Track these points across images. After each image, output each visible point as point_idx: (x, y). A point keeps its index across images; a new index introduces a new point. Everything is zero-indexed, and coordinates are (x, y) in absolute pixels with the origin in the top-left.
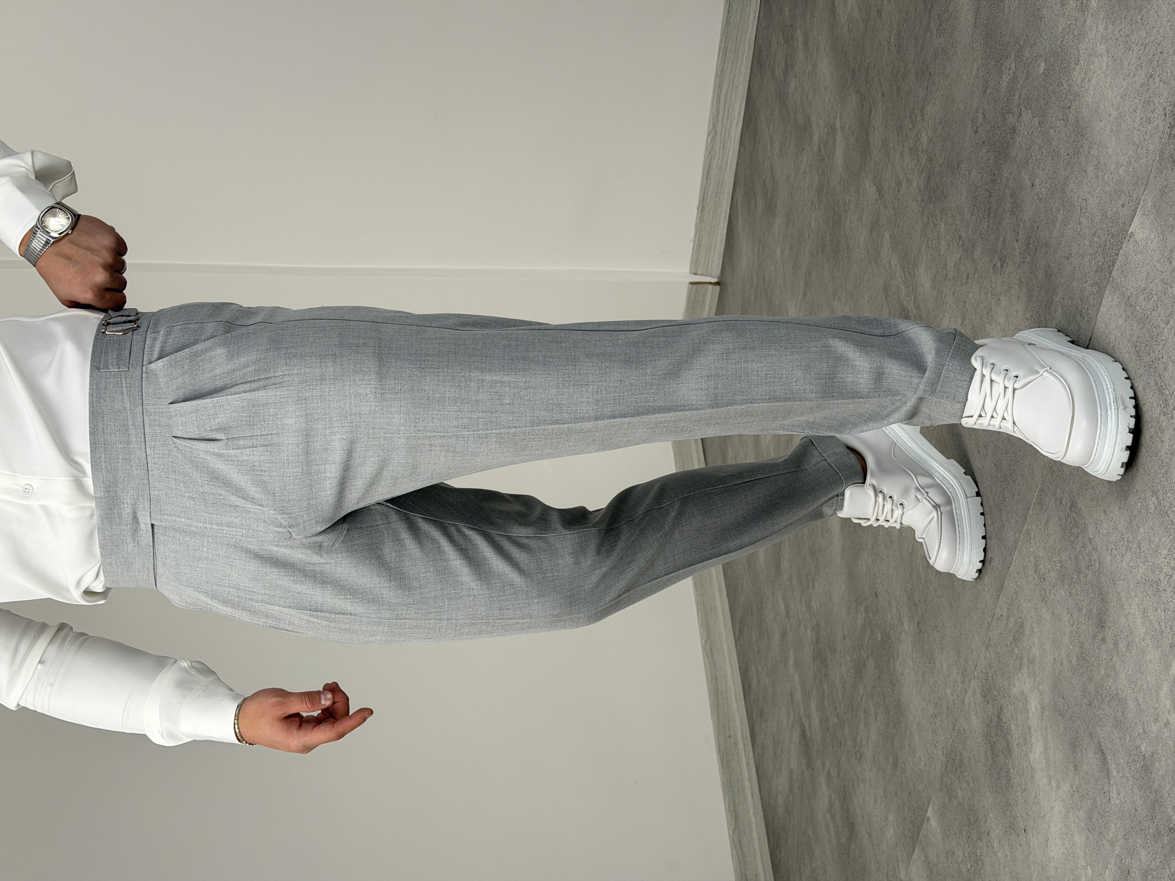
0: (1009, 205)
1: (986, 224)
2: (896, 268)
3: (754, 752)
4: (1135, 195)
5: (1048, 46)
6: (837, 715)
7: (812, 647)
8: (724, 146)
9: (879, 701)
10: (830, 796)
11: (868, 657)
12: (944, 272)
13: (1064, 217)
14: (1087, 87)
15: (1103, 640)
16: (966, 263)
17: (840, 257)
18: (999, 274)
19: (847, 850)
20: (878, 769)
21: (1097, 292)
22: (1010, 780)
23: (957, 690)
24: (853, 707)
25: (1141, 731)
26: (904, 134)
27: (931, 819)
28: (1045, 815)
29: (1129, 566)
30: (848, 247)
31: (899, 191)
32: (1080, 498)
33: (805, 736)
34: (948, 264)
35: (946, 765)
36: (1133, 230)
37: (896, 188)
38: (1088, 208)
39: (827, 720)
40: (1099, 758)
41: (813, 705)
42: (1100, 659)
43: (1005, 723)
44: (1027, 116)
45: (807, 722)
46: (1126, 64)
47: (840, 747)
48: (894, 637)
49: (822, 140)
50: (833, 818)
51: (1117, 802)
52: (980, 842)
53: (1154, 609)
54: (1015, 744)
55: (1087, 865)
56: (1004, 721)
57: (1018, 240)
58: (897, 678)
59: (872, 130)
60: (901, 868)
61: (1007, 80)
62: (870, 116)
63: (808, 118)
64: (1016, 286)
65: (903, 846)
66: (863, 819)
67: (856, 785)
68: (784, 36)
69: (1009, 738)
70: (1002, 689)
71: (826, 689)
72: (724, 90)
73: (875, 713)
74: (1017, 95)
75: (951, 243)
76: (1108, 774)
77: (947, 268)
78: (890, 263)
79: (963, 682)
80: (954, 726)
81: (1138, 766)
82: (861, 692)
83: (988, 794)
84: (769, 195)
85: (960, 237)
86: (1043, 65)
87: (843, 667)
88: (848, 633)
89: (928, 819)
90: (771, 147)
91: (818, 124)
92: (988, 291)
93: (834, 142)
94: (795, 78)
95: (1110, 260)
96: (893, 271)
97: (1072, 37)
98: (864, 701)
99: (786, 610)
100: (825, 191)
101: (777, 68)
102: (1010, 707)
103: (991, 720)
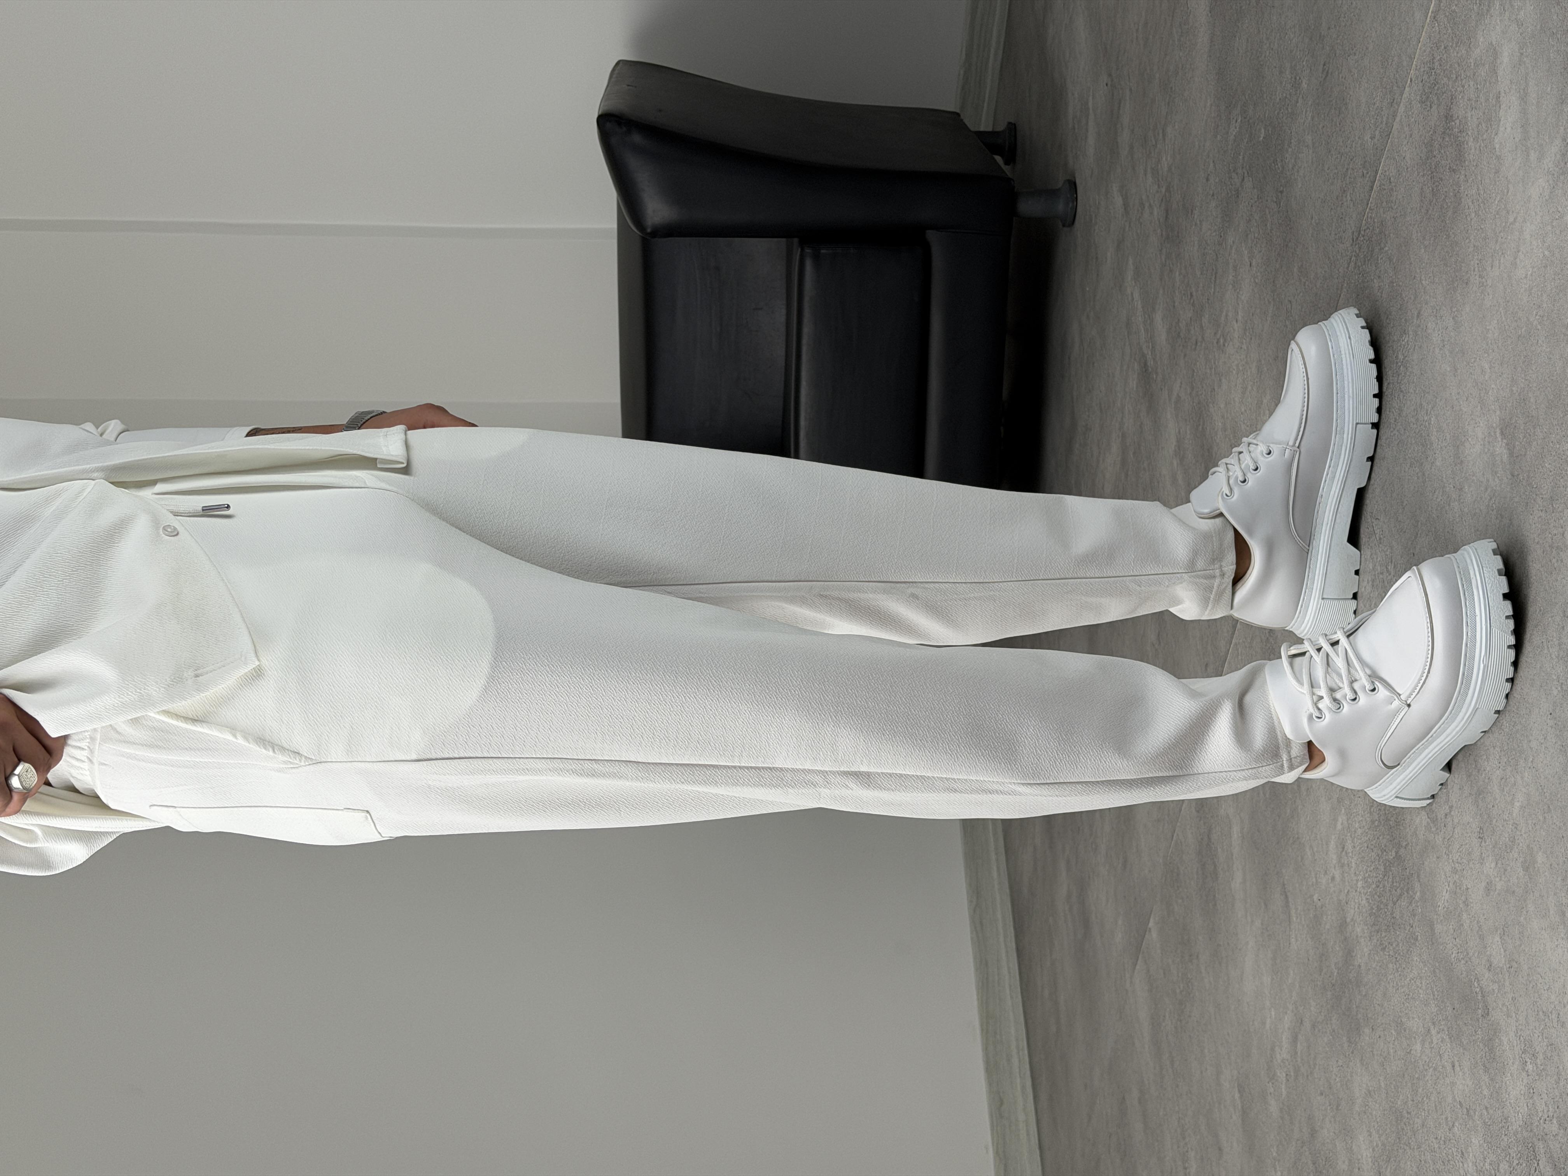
1: (1213, 290)
2: (1137, 305)
5: (1268, 112)
10: (1069, 886)
12: (1177, 328)
14: (1296, 176)
16: (1196, 327)
18: (1221, 352)
19: (1082, 947)
20: (1110, 865)
22: (1216, 905)
26: (1148, 149)
28: (1241, 949)
34: (1181, 320)
35: (1166, 875)
37: (1140, 210)
40: (1283, 899)
43: (1214, 844)
44: (1248, 184)
50: (1071, 909)
51: (1295, 948)
52: (1191, 964)
54: (1220, 869)
55: (1272, 1007)
56: (1212, 842)
60: (1126, 977)
65: (1129, 954)
66: (1096, 917)
67: (1091, 879)
69: (1216, 861)
74: (1242, 155)
75: (1184, 298)
76: (1290, 918)
78: (1132, 294)
81: (1312, 915)
83: (1199, 915)
86: (1263, 130)
89: (1150, 930)
92: (1212, 367)
93: (1087, 124)
94: (1054, 23)
97: (1286, 113)
103: (1202, 839)
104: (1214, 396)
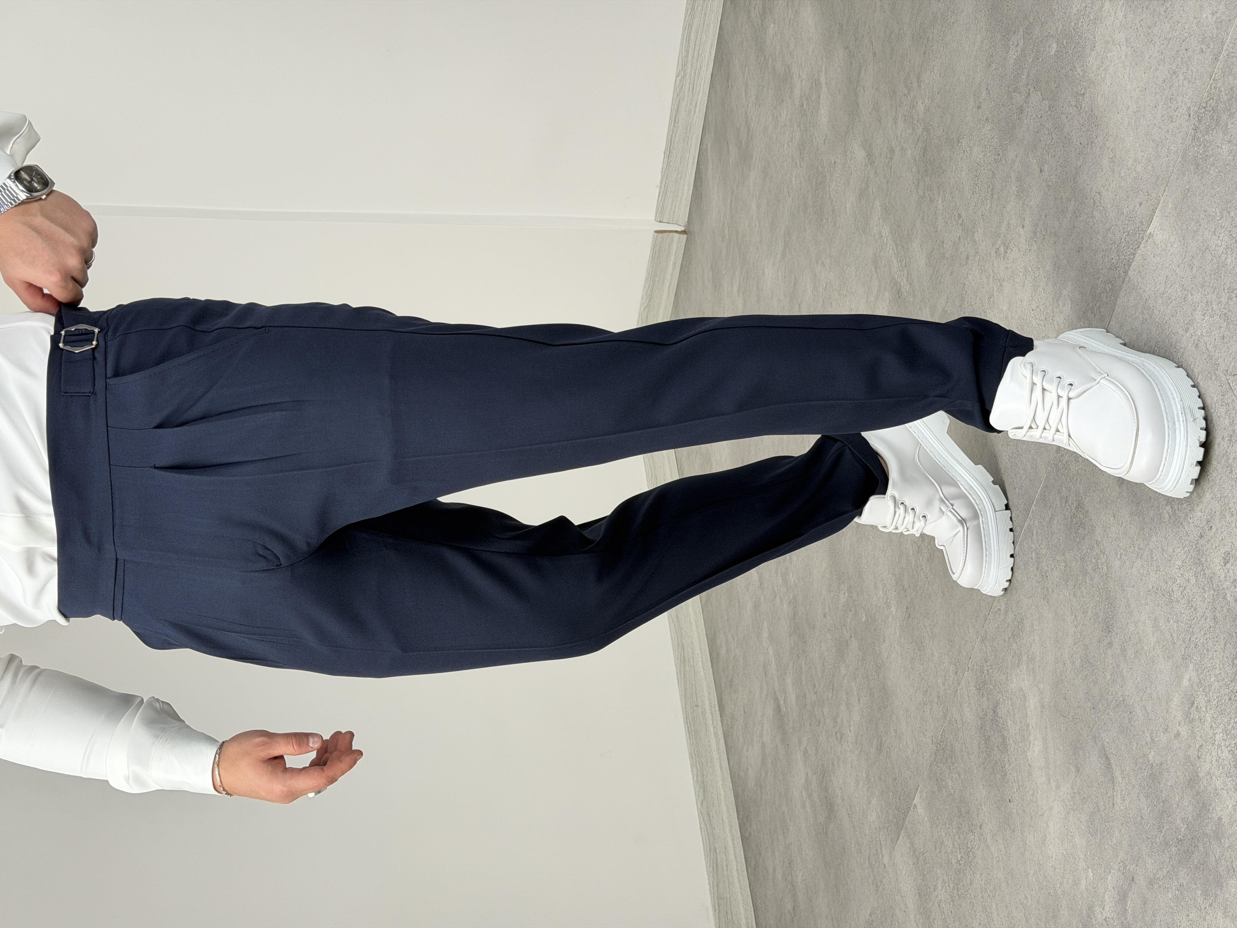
0: (1014, 188)
1: (989, 205)
2: (887, 240)
3: (722, 721)
4: (1153, 195)
5: (1061, 26)
6: (816, 693)
7: (788, 622)
8: (693, 88)
9: (863, 683)
10: (807, 774)
11: (851, 636)
12: (941, 250)
13: (1075, 209)
14: (1103, 75)
15: (1110, 644)
17: (824, 221)
21: (1110, 290)
22: (1005, 775)
23: (950, 680)
24: (833, 686)
25: (1149, 739)
26: (898, 100)
27: (918, 806)
28: (1043, 814)
29: (1140, 573)
30: (833, 211)
31: (891, 158)
32: (1087, 500)
33: (780, 711)
34: (945, 242)
35: (935, 754)
36: (1152, 230)
37: (889, 155)
38: (1102, 201)
39: (805, 696)
40: (1102, 762)
41: (789, 680)
42: (1106, 664)
44: (1035, 97)
45: (782, 697)
46: (1147, 56)
47: (819, 726)
48: (880, 620)
49: (805, 94)
50: (810, 796)
51: (1122, 808)
53: (1166, 618)
54: (1011, 742)
55: (1089, 868)
56: (1000, 716)
57: (1023, 226)
58: (883, 661)
59: (862, 90)
60: (884, 852)
61: (1014, 57)
62: (859, 74)
63: (789, 69)
64: (1021, 274)
66: (843, 799)
67: (836, 766)
70: (999, 684)
71: (803, 666)
72: (694, 29)
73: (858, 694)
74: (1026, 74)
75: (949, 221)
76: (1113, 780)
78: (880, 233)
79: (956, 673)
80: (945, 716)
81: (1146, 774)
82: (843, 672)
84: (744, 146)
85: (960, 216)
86: (1055, 45)
87: (823, 645)
88: (830, 611)
89: (915, 806)
90: (746, 93)
91: (800, 77)
92: (990, 276)
93: (819, 97)
95: (1126, 259)
96: (884, 241)
97: (1087, 21)
98: (845, 681)
99: (760, 580)
100: (807, 148)
101: (752, 10)
102: (1007, 702)
103: (985, 715)
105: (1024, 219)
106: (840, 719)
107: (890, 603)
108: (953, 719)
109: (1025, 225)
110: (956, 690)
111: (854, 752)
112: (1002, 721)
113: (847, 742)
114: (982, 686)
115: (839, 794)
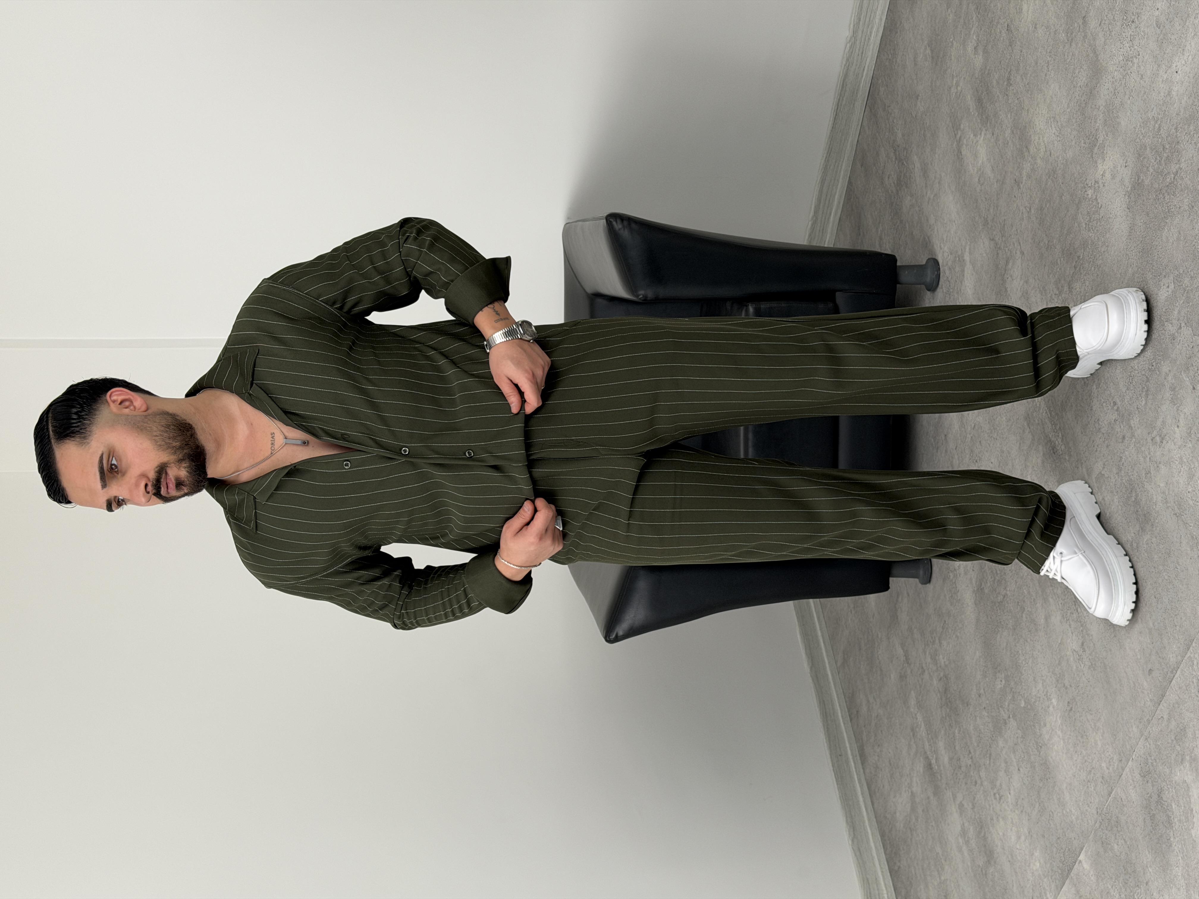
0: (1168, 395)
1: (1144, 402)
2: (1040, 405)
3: (863, 769)
6: (972, 758)
7: (938, 695)
8: (823, 230)
9: (1023, 757)
10: (963, 824)
11: (1009, 717)
12: (1097, 425)
16: (1122, 427)
18: (1158, 447)
19: (984, 872)
20: (1022, 811)
22: (1171, 846)
23: (1114, 765)
24: (990, 754)
27: (1083, 862)
33: (931, 769)
34: (1101, 420)
35: (1100, 822)
39: (959, 759)
41: (941, 744)
43: (1166, 801)
44: (1187, 331)
45: (933, 756)
47: (975, 786)
48: (1040, 708)
49: (947, 264)
50: (967, 842)
52: (1138, 888)
54: (1176, 820)
56: (1164, 799)
57: (1178, 426)
58: (1044, 742)
59: (1010, 278)
61: (1166, 295)
62: (1007, 265)
63: (928, 238)
64: (1177, 463)
65: (1051, 878)
66: (1003, 849)
67: (995, 820)
68: (895, 153)
69: (1170, 814)
70: (1163, 775)
71: (957, 734)
73: (1017, 765)
74: (1176, 310)
75: (1104, 404)
77: (1100, 422)
79: (1121, 761)
80: (1110, 793)
82: (1001, 745)
83: (1147, 853)
87: (978, 718)
88: (985, 693)
89: (1081, 862)
92: (1147, 457)
93: (963, 271)
94: (912, 196)
96: (1036, 405)
98: (1004, 752)
99: (905, 655)
101: (887, 179)
102: (1171, 789)
103: (1151, 797)
104: (1151, 477)
105: (1179, 421)
106: (998, 783)
107: (1050, 695)
108: (1118, 797)
109: (1179, 425)
110: (1121, 774)
111: (1014, 811)
112: (1166, 804)
113: (1007, 802)
114: (1146, 774)
115: (999, 844)
